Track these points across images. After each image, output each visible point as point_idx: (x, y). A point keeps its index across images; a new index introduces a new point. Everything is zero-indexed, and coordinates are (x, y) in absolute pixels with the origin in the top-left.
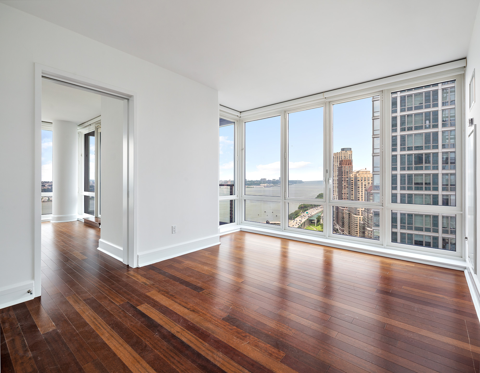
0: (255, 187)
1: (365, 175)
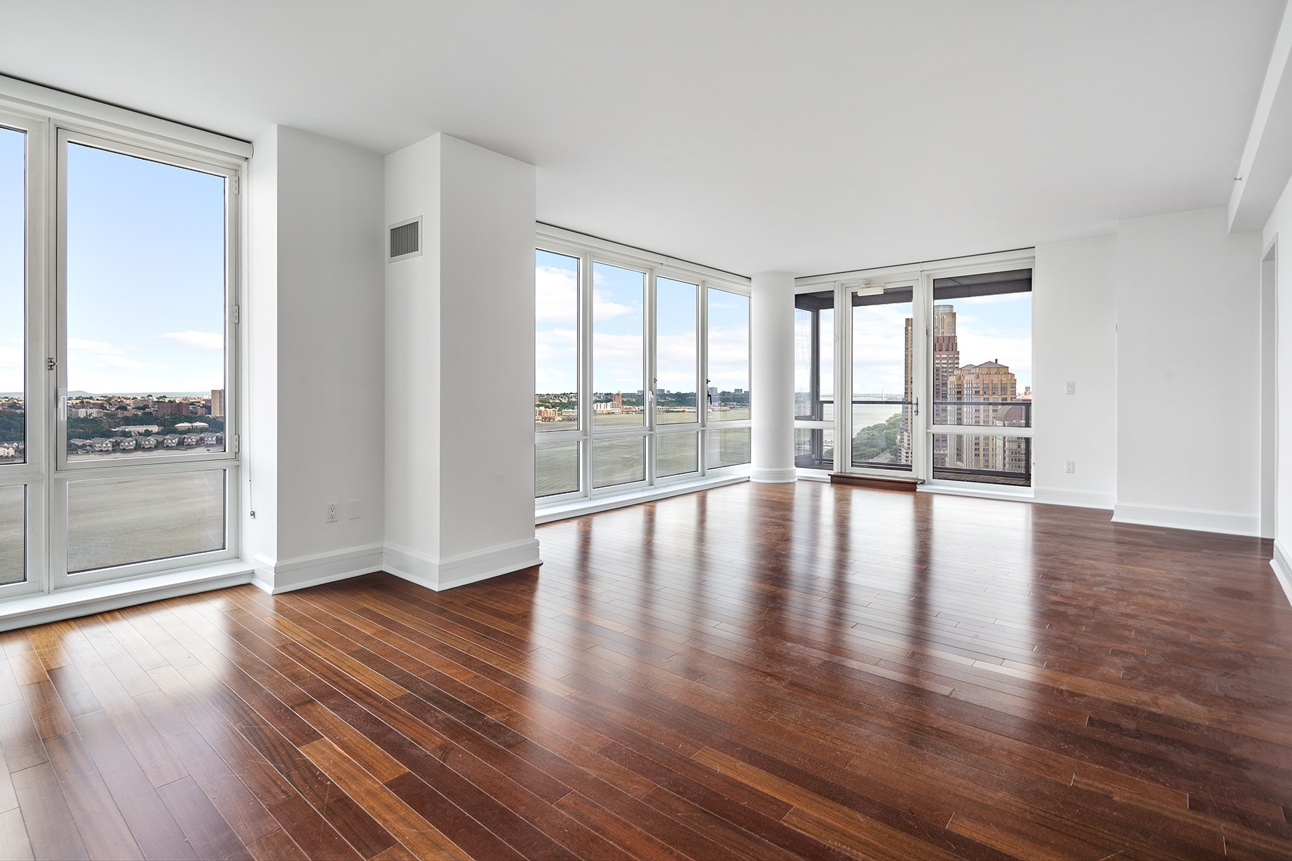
0: (686, 410)
1: (996, 379)
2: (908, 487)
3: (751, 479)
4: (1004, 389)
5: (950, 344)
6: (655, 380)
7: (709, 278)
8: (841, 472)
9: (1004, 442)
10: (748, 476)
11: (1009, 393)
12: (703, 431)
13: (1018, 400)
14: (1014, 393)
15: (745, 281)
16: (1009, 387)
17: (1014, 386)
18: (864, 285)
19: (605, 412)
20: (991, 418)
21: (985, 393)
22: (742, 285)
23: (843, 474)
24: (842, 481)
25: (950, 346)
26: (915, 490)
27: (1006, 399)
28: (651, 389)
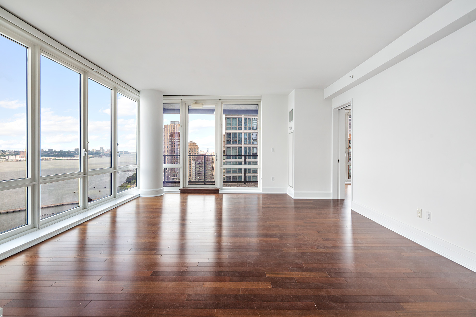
1: (193, 147)
2: (215, 192)
3: (141, 196)
4: (195, 150)
5: (179, 135)
6: (88, 143)
7: (119, 86)
8: (184, 188)
9: (195, 168)
10: (139, 194)
11: (197, 152)
12: (115, 173)
13: (199, 154)
14: (198, 151)
15: (137, 93)
16: (196, 150)
17: (198, 149)
18: (195, 103)
19: (14, 160)
20: (191, 160)
21: (190, 151)
22: (135, 95)
23: (185, 189)
24: (185, 192)
25: (179, 136)
26: (218, 193)
27: (196, 154)
28: (84, 148)
